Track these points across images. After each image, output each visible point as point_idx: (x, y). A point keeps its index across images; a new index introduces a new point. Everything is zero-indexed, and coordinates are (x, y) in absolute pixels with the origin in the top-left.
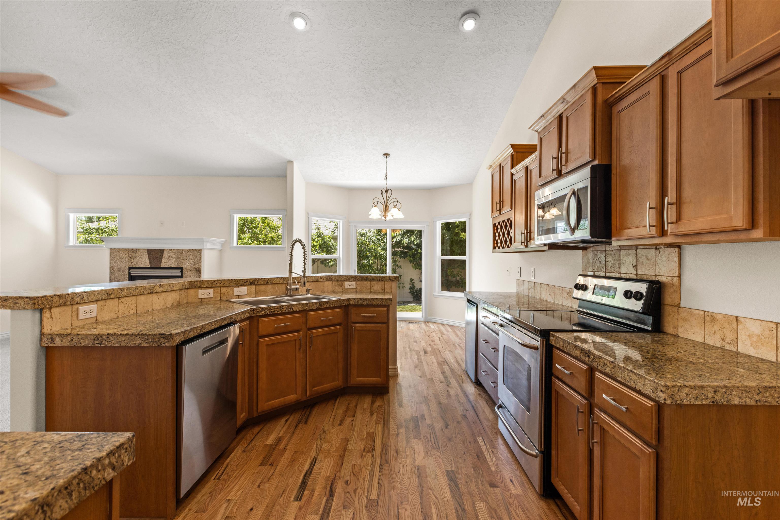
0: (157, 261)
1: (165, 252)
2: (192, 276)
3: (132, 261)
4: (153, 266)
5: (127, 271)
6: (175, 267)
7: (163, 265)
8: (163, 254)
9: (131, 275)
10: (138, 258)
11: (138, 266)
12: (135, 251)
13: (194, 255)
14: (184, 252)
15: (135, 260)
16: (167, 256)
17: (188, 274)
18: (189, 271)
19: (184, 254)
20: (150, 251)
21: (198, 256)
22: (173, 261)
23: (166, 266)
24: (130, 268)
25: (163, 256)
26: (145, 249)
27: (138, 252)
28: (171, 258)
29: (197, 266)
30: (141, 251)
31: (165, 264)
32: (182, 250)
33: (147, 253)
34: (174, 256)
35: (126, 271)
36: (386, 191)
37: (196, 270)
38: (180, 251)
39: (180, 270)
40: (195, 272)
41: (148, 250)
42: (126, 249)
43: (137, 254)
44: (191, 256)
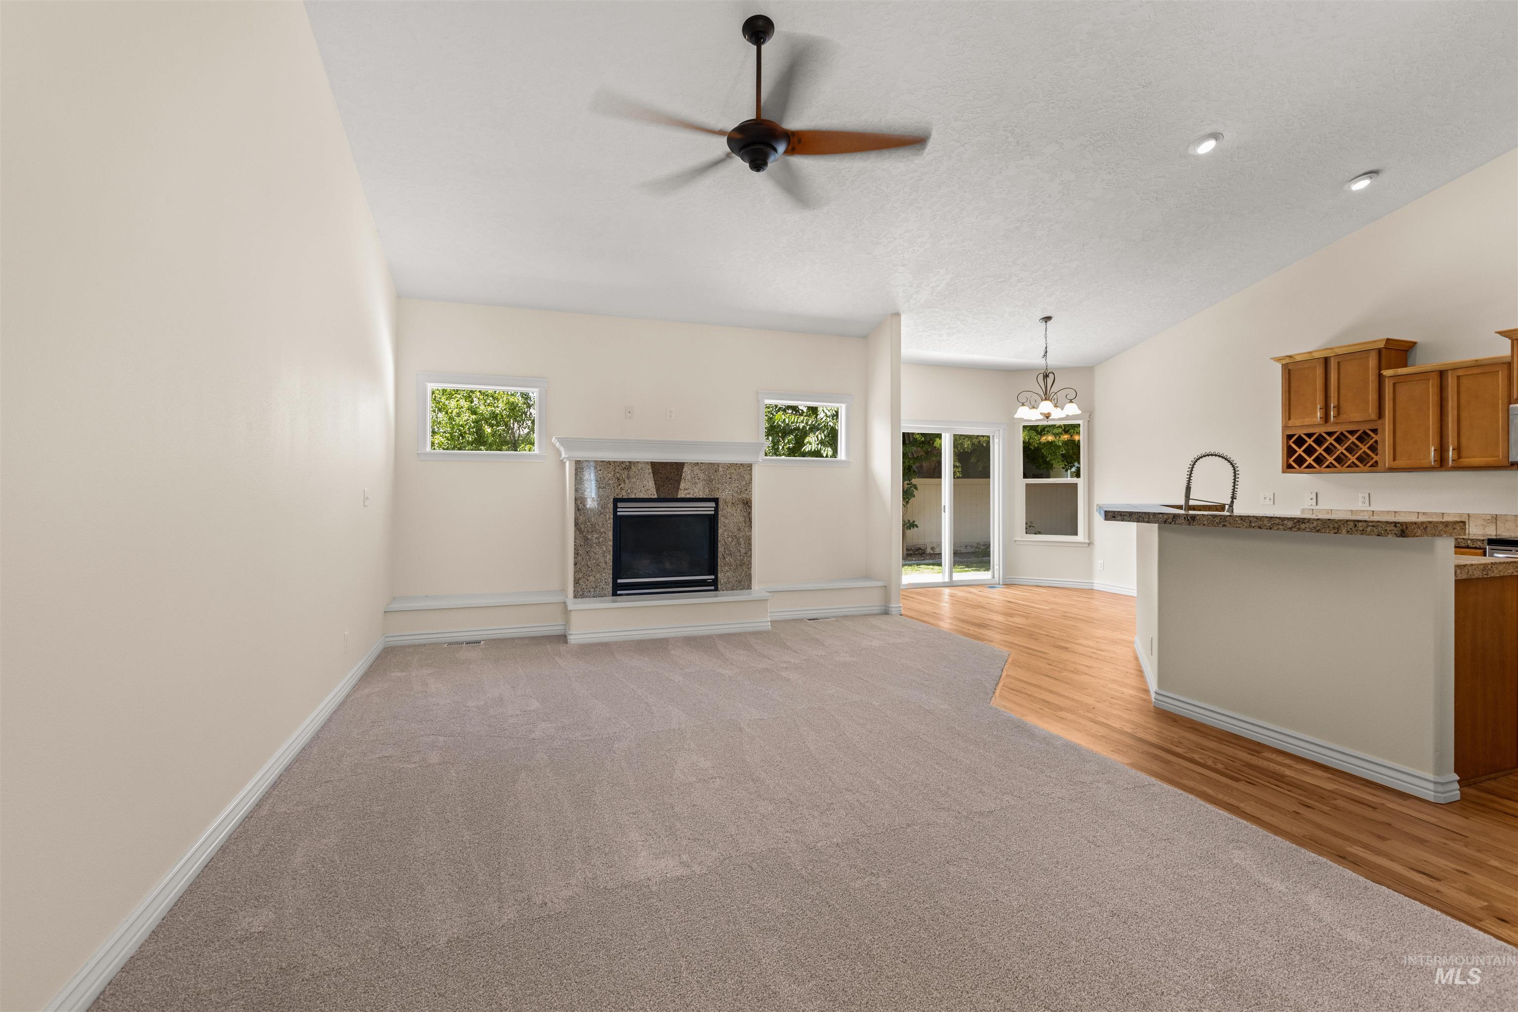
0: (670, 486)
1: (685, 469)
2: (735, 514)
3: (622, 485)
4: (662, 496)
5: (611, 506)
6: (705, 497)
7: (681, 495)
8: (682, 472)
9: (618, 513)
10: (634, 480)
11: (633, 496)
12: (628, 466)
13: (739, 474)
14: (720, 469)
15: (627, 486)
16: (689, 477)
17: (729, 510)
18: (729, 505)
19: (722, 473)
20: (657, 467)
21: (747, 477)
22: (700, 485)
23: (688, 496)
24: (616, 501)
25: (681, 475)
26: (647, 463)
27: (633, 467)
28: (697, 481)
29: (744, 496)
30: (640, 466)
31: (686, 492)
32: (718, 465)
33: (650, 471)
34: (702, 476)
35: (609, 505)
36: (1046, 376)
37: (744, 503)
38: (713, 467)
39: (713, 504)
40: (741, 506)
41: (654, 465)
42: (609, 463)
43: (631, 473)
44: (734, 477)
